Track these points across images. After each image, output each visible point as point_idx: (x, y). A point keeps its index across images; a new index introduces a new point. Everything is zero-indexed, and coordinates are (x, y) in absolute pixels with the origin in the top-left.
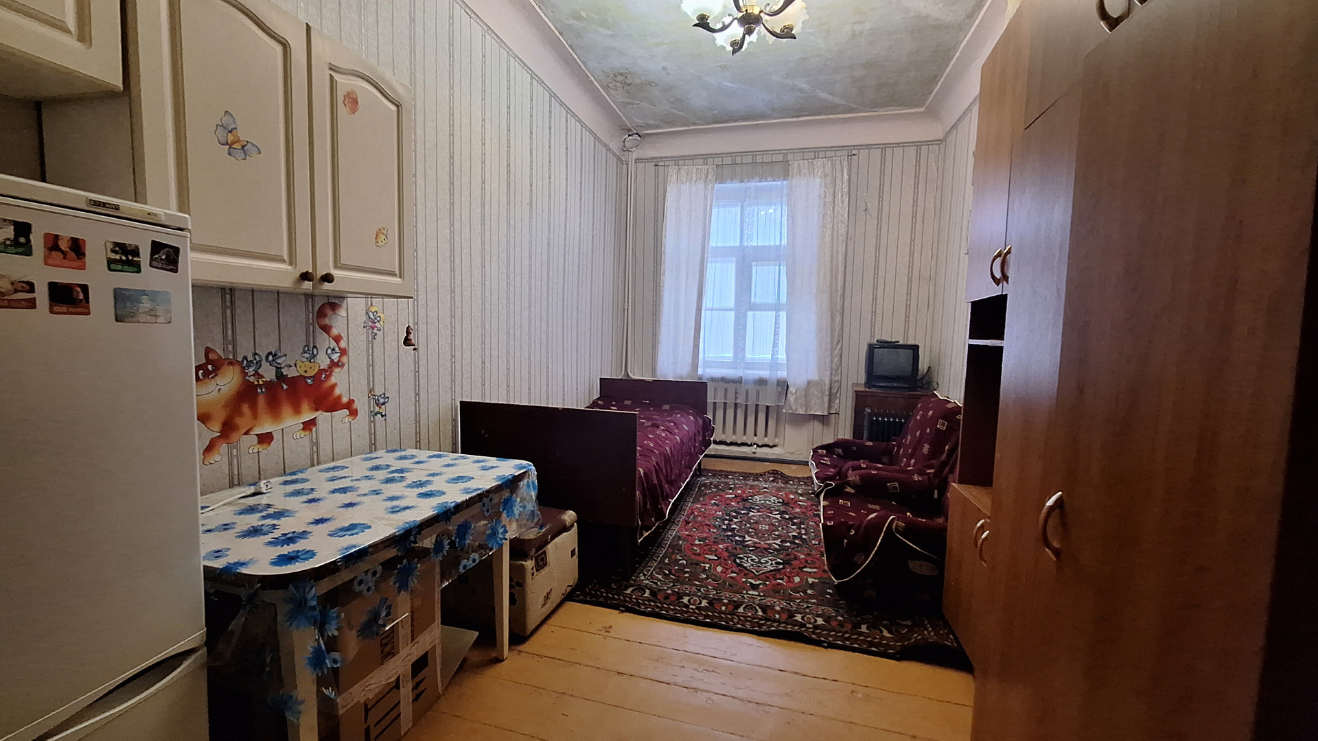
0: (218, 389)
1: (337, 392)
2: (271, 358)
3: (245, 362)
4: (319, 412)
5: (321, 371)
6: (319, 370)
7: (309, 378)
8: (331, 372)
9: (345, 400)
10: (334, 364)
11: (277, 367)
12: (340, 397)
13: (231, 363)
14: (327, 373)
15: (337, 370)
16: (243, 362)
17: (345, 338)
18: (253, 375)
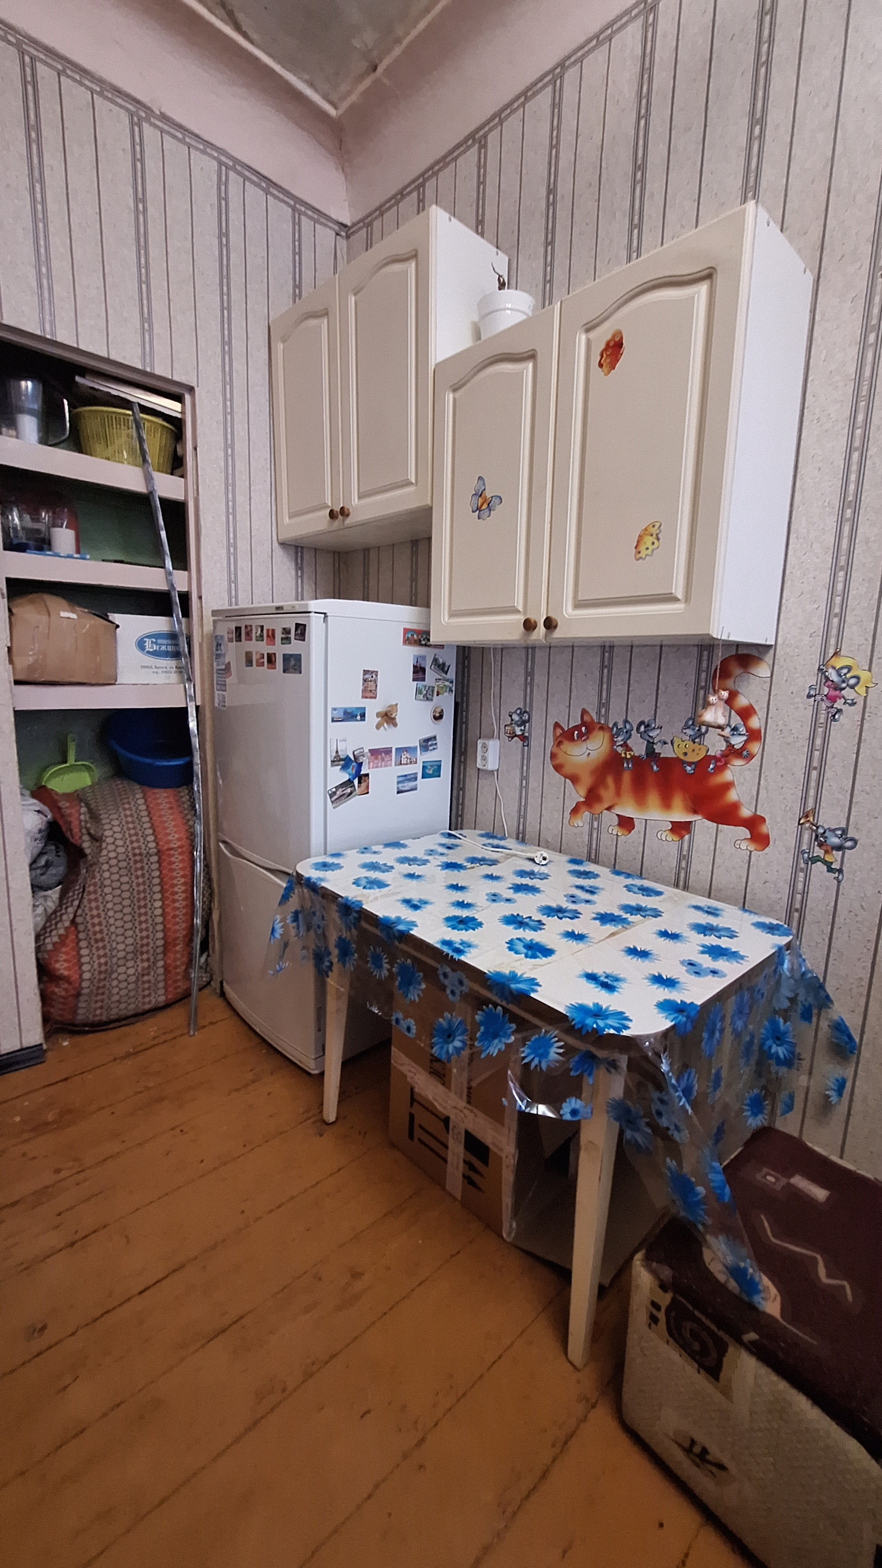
0: (587, 753)
1: (733, 796)
2: (642, 729)
3: (615, 729)
4: (699, 817)
5: (707, 759)
6: (706, 756)
7: (690, 764)
8: (726, 763)
9: (746, 812)
10: (732, 752)
11: (648, 741)
12: (736, 806)
13: (602, 728)
14: (719, 764)
15: (738, 762)
16: (612, 729)
17: (761, 713)
18: (621, 745)
